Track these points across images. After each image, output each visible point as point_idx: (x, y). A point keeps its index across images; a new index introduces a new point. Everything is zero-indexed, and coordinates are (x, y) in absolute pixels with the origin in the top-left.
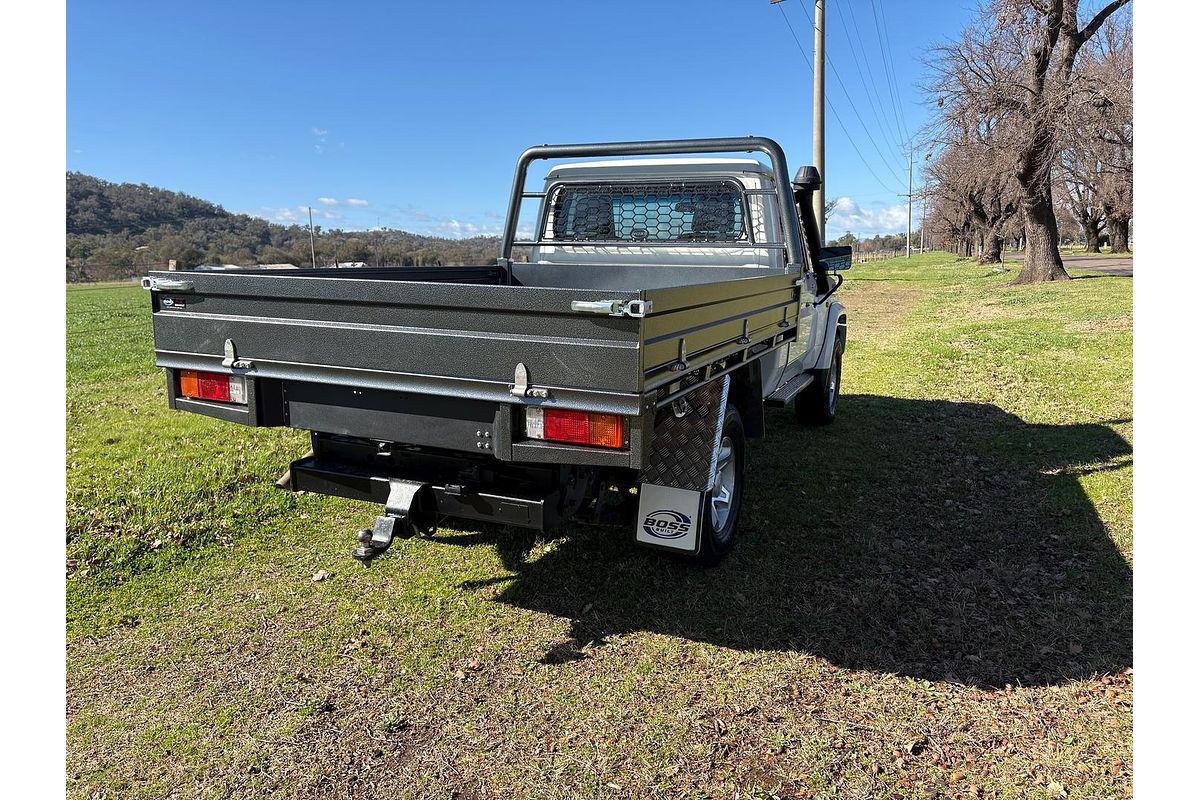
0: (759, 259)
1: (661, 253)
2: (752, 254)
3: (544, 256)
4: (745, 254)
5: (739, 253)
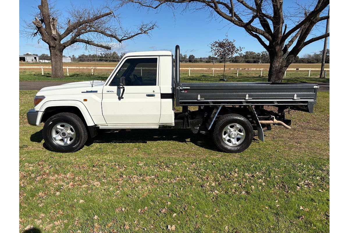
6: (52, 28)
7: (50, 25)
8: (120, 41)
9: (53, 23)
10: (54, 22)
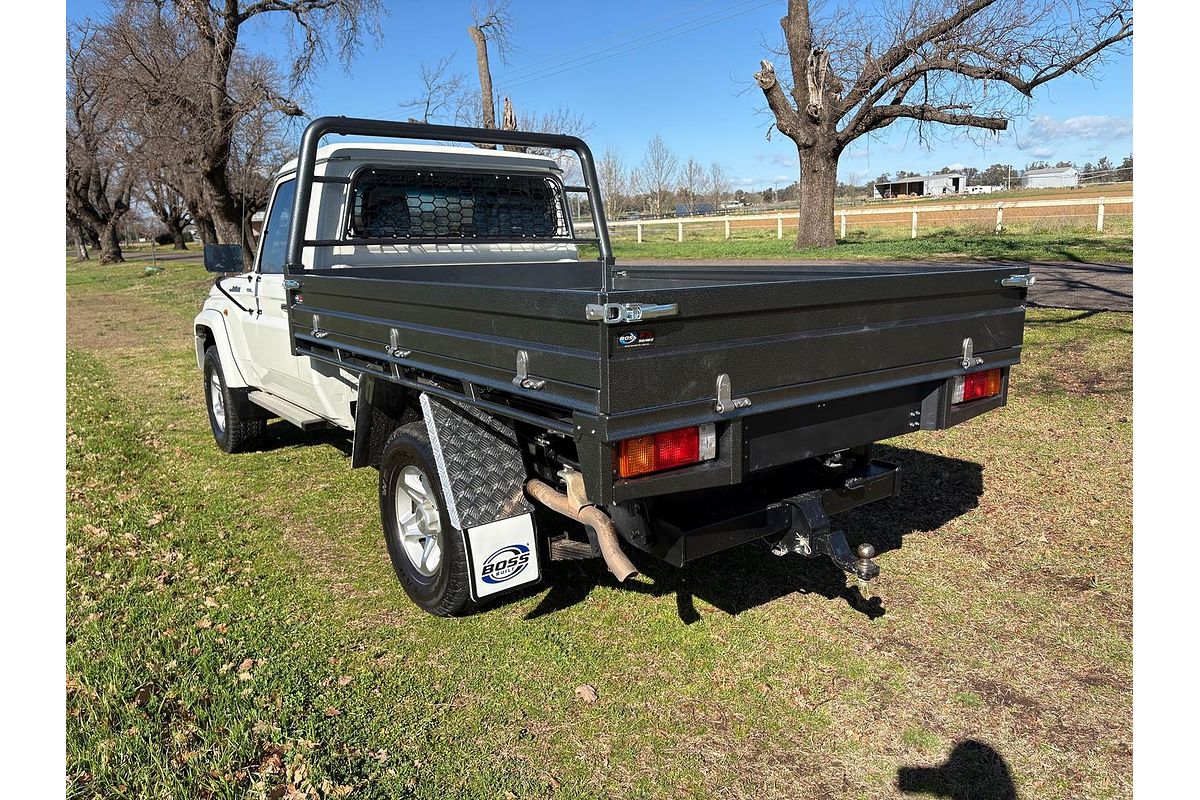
0: (570, 255)
1: (482, 250)
2: (565, 249)
3: (341, 259)
4: (559, 249)
5: (554, 249)
6: (811, 85)
7: (805, 76)
8: (1026, 89)
9: (814, 68)
10: (818, 63)
